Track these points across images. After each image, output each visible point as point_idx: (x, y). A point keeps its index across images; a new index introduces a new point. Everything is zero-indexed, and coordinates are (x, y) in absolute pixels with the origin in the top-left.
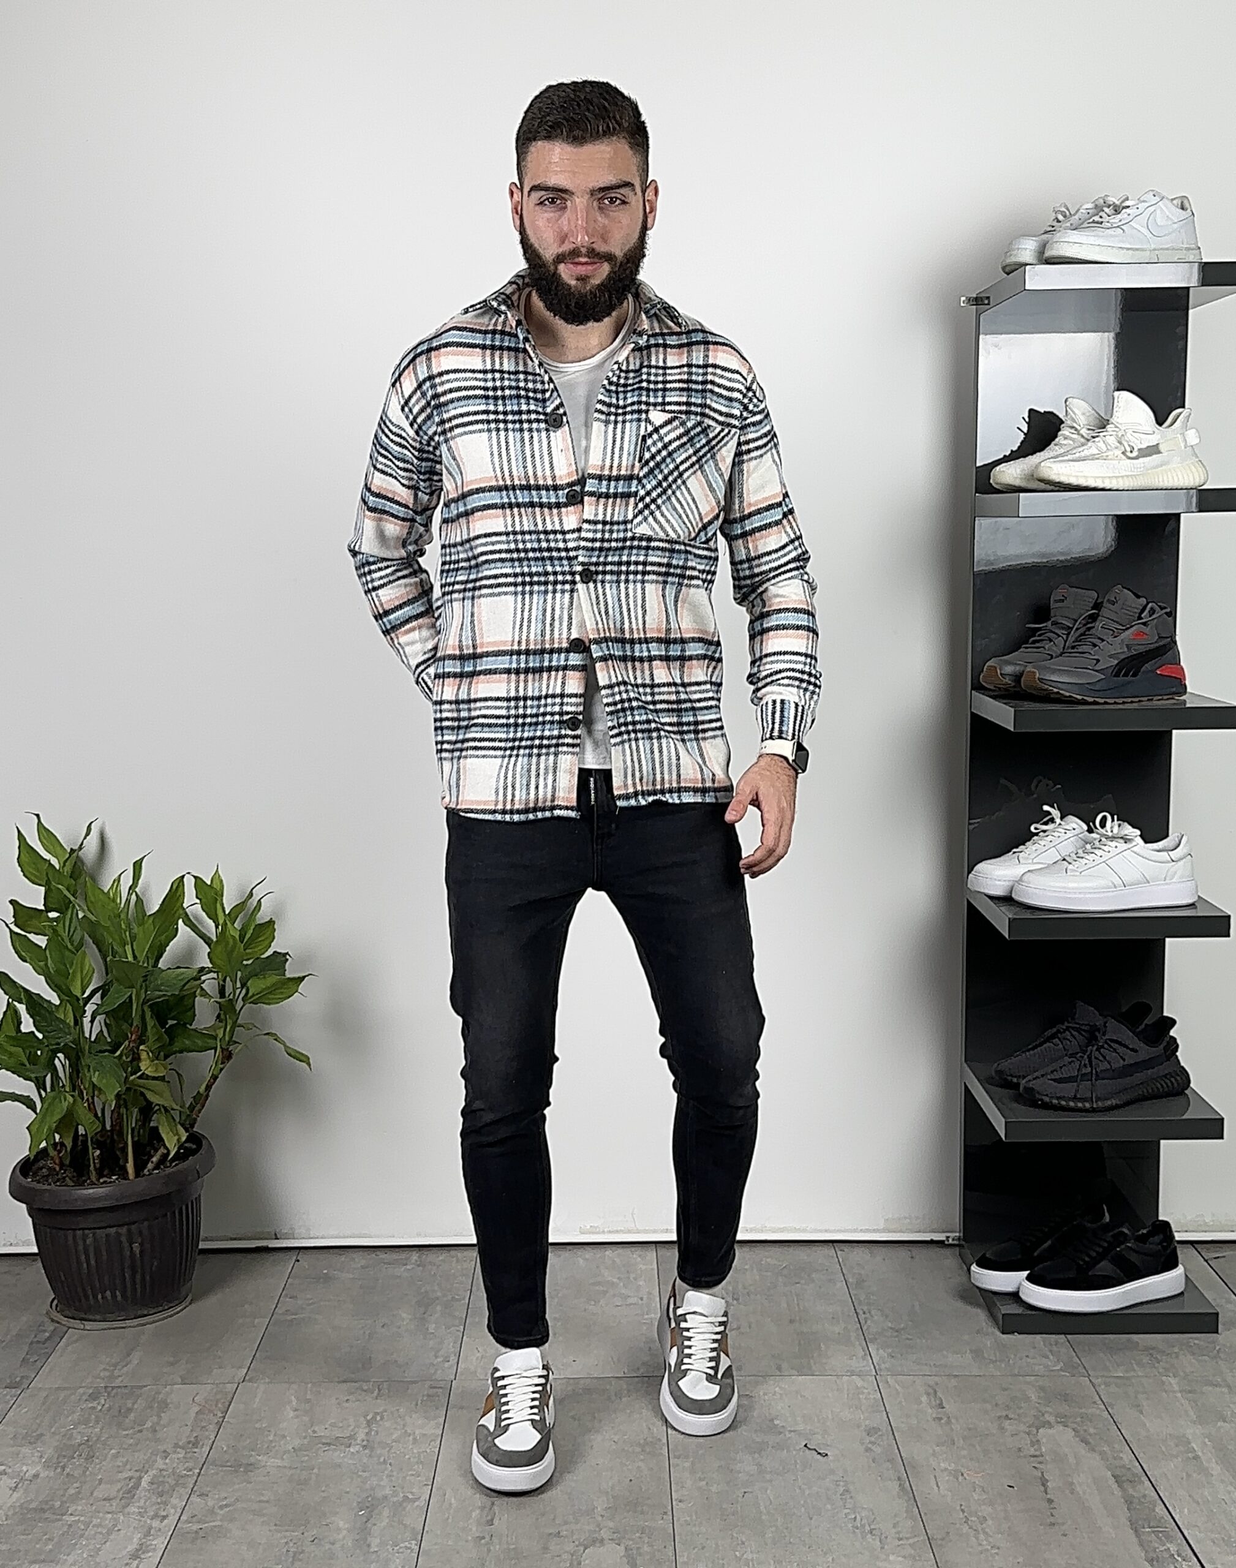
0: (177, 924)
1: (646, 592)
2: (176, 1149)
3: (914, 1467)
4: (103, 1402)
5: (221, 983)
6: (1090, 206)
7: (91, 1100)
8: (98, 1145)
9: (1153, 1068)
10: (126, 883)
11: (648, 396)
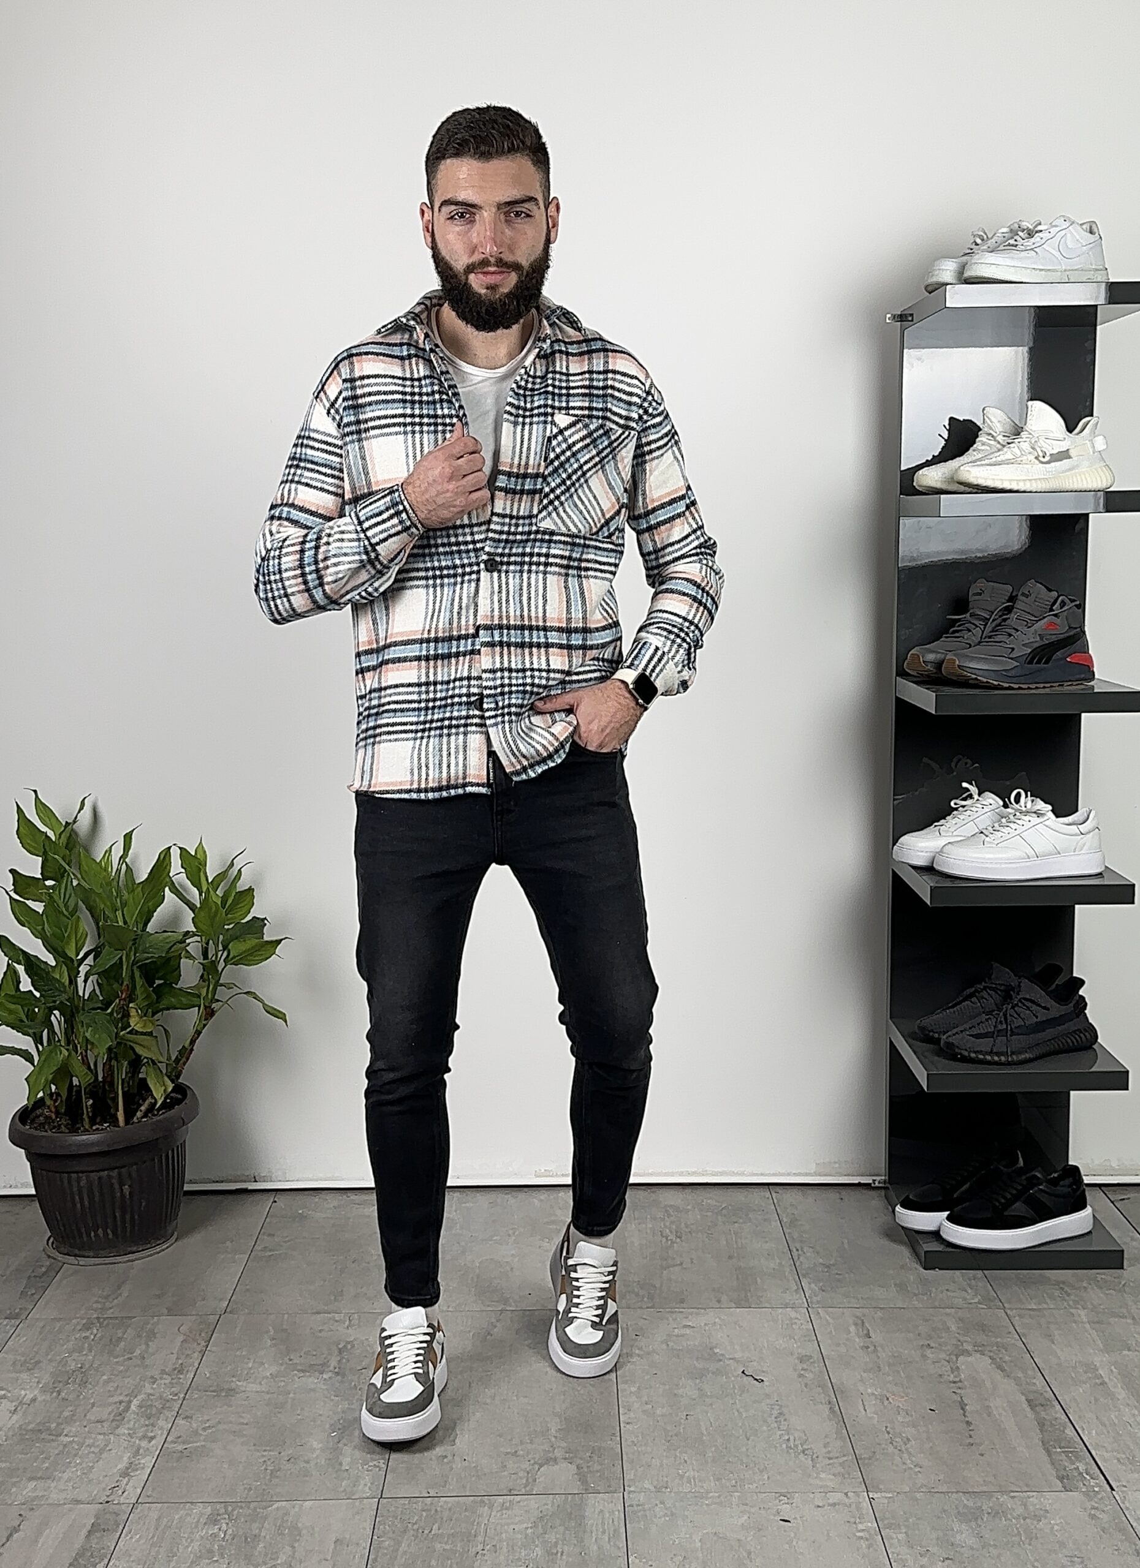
0: (164, 891)
1: (548, 582)
2: (163, 1099)
3: (843, 1392)
4: (95, 1331)
5: (205, 945)
7: (84, 1053)
8: (91, 1094)
9: (1064, 1024)
10: (116, 854)
11: (553, 400)
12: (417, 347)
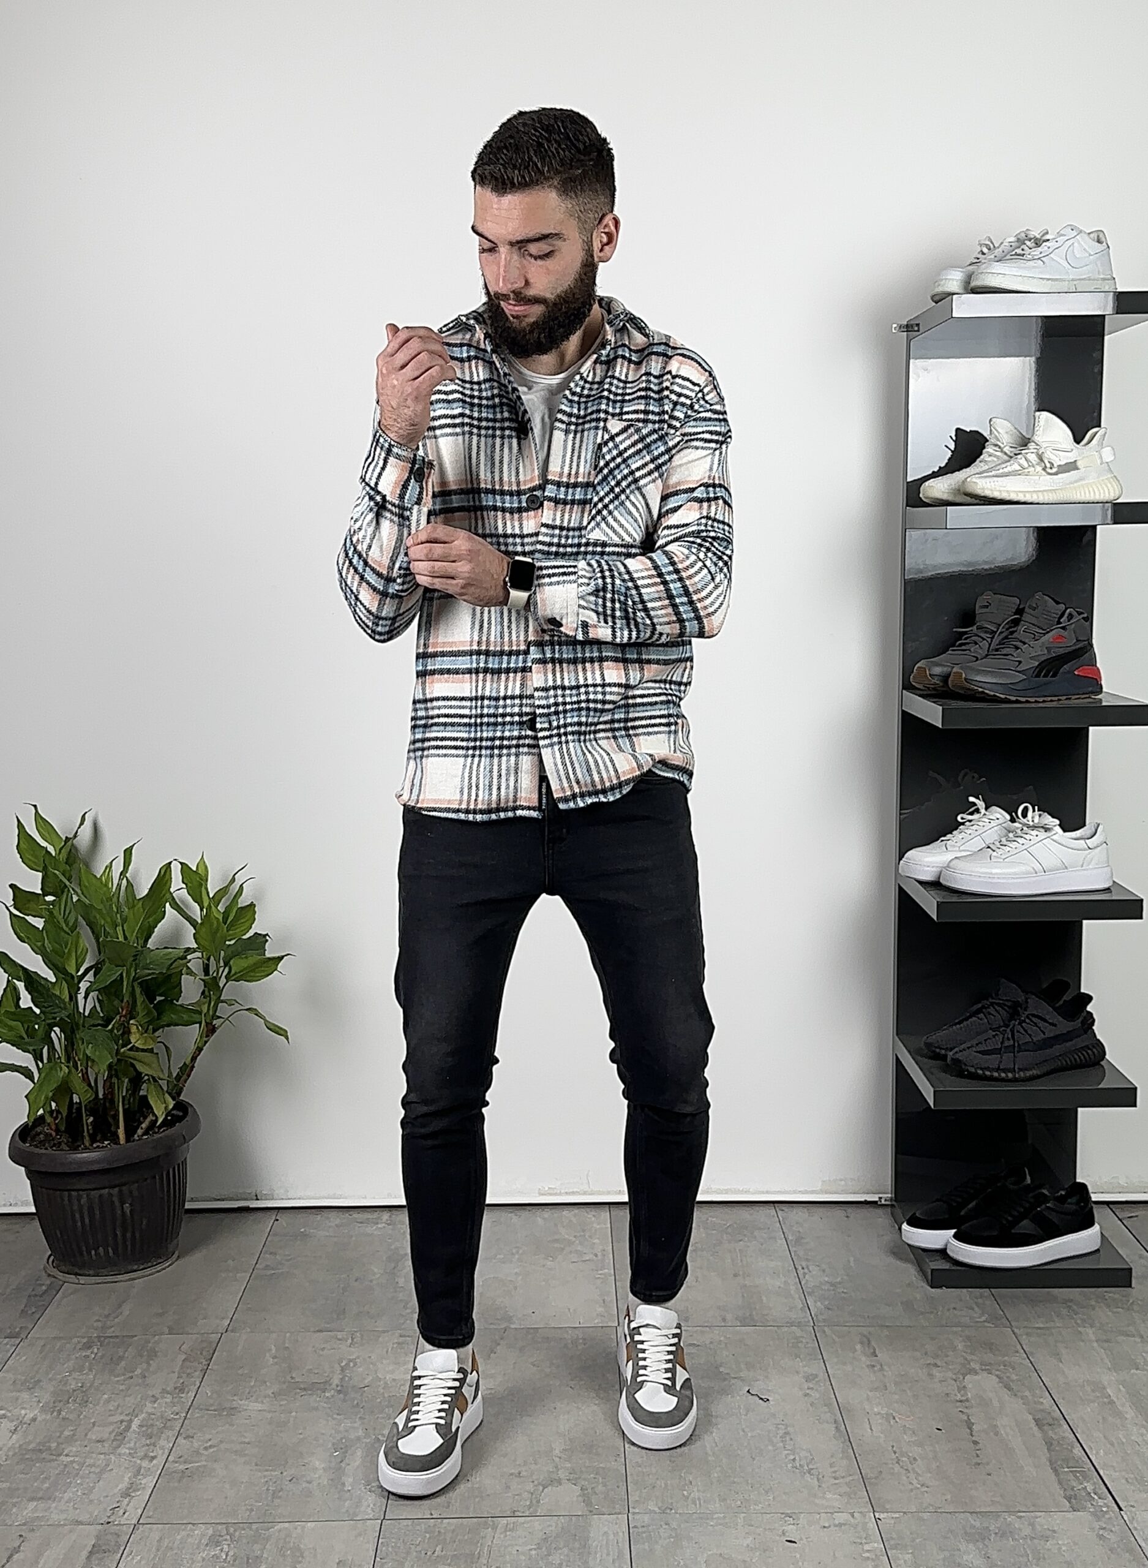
0: (165, 907)
2: (164, 1116)
3: (849, 1411)
4: (96, 1350)
5: (206, 962)
6: (1012, 239)
7: (84, 1070)
8: (92, 1112)
9: (1071, 1040)
10: (117, 870)
11: (608, 405)
12: (477, 348)
